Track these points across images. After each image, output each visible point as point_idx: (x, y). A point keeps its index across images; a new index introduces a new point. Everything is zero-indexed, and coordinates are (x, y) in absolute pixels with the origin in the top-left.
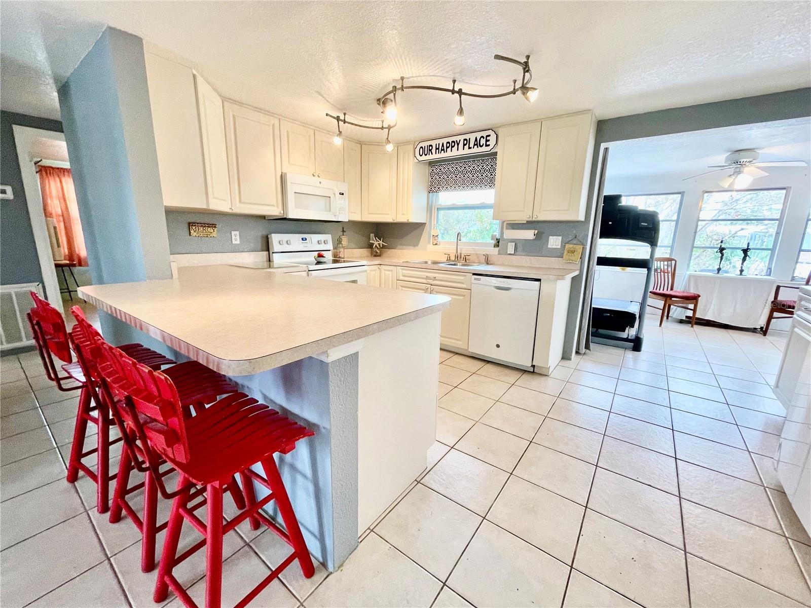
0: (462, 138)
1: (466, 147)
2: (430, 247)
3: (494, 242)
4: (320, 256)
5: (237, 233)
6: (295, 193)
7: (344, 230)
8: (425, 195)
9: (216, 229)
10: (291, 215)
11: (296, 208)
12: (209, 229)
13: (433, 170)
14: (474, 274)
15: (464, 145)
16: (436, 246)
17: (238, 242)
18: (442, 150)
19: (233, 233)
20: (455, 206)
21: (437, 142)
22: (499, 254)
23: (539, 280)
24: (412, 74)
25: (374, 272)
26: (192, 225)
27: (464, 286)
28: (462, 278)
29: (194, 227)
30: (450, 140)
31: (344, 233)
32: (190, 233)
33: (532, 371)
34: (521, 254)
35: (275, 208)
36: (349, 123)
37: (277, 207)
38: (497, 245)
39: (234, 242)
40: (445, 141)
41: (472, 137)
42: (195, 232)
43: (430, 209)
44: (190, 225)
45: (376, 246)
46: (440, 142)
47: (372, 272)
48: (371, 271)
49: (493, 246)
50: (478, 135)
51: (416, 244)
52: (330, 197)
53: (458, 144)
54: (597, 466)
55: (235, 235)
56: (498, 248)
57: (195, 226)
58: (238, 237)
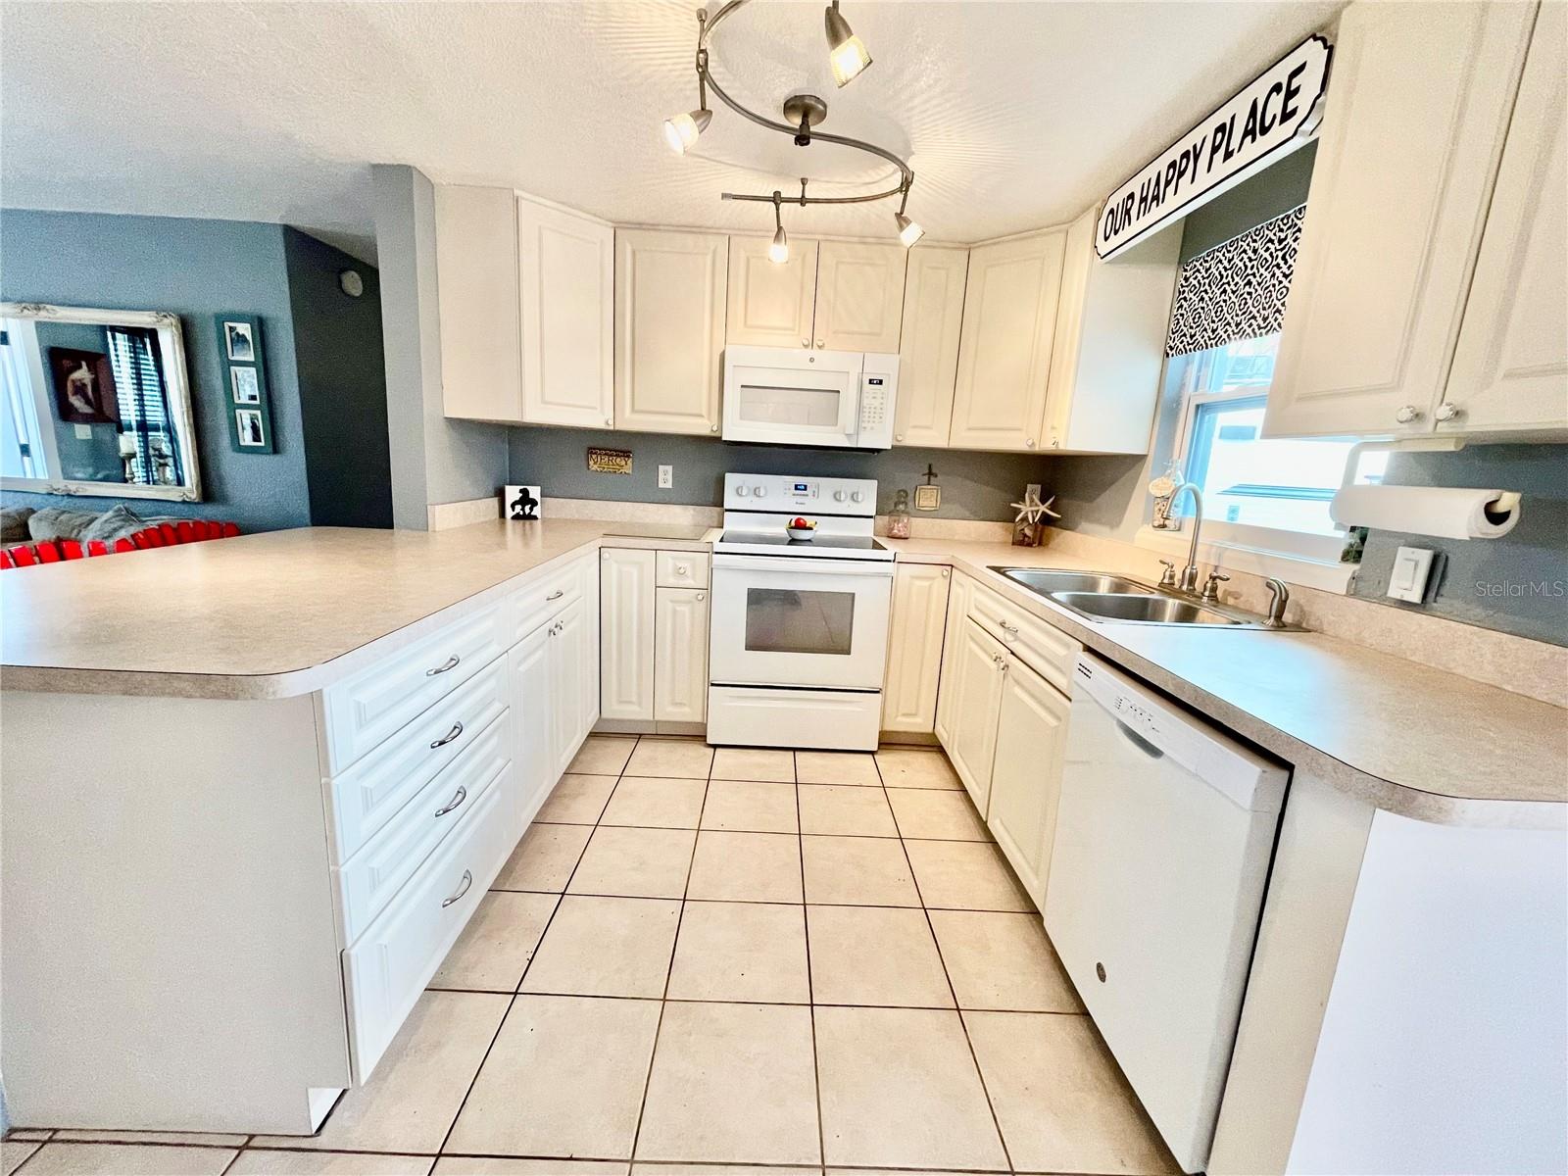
0: (1208, 128)
1: (1221, 154)
2: (1147, 535)
3: (1344, 539)
4: (800, 526)
5: (670, 468)
6: (742, 386)
7: (934, 471)
8: (1154, 363)
9: (631, 460)
10: (728, 436)
11: (741, 418)
12: (619, 459)
13: (1186, 279)
14: (1088, 649)
15: (1215, 149)
16: (1162, 532)
17: (669, 485)
18: (1153, 200)
19: (661, 468)
21: (1143, 178)
23: (1284, 765)
25: (926, 583)
26: (592, 453)
27: (1065, 683)
29: (594, 456)
30: (1175, 154)
31: (932, 478)
32: (589, 465)
35: (705, 421)
36: (816, 201)
37: (709, 419)
38: (1353, 555)
39: (661, 485)
40: (1162, 165)
42: (595, 463)
43: (1167, 410)
44: (591, 451)
45: (1025, 519)
46: (1150, 173)
47: (918, 583)
48: (913, 577)
49: (1340, 555)
50: (1259, 90)
51: (1115, 524)
52: (838, 392)
53: (1196, 158)
55: (665, 473)
56: (1356, 567)
57: (595, 453)
58: (669, 476)
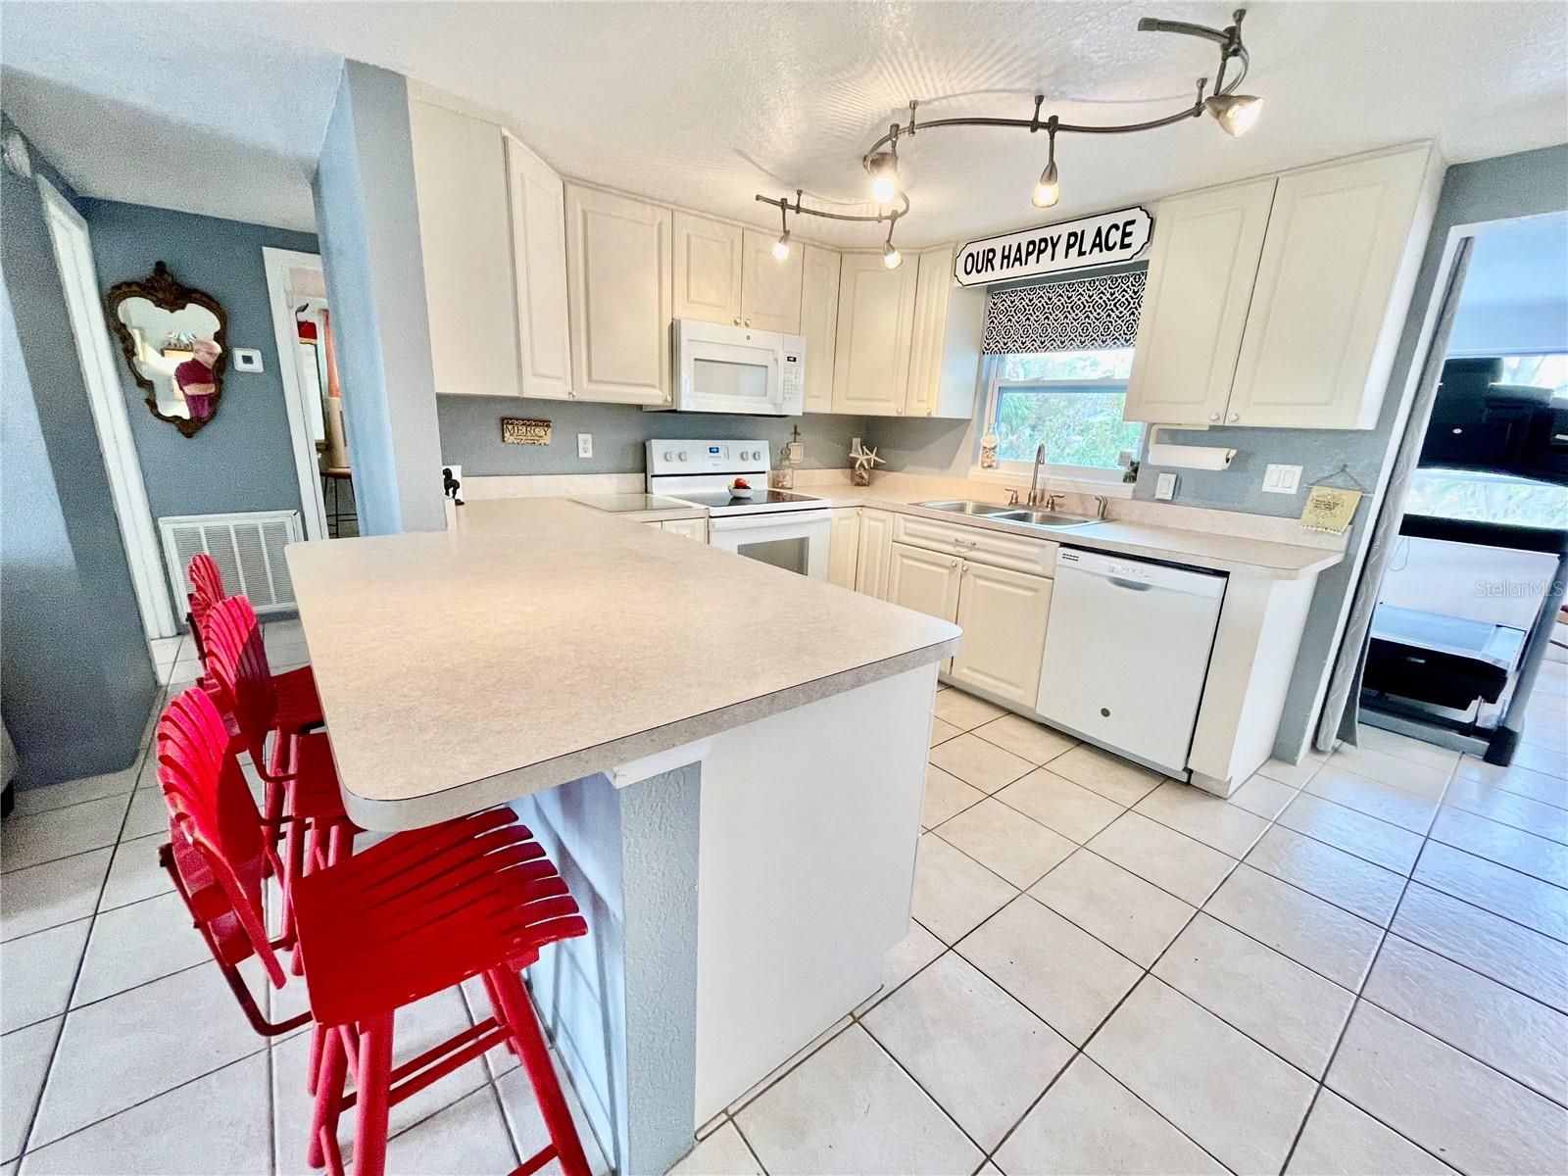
0: (1065, 230)
1: (1074, 251)
2: (976, 471)
3: (1125, 469)
4: (739, 485)
5: (589, 437)
6: (695, 360)
7: (798, 431)
8: (975, 358)
9: (550, 429)
10: (687, 404)
11: (695, 390)
12: (537, 430)
13: (995, 304)
14: (1064, 545)
15: (1069, 246)
16: (989, 470)
17: (589, 454)
18: (1015, 260)
19: (581, 437)
20: (1039, 384)
21: (1006, 241)
22: (1134, 498)
23: (1225, 574)
24: (936, 91)
25: (847, 522)
26: (508, 423)
27: (1038, 569)
28: (1036, 550)
29: (510, 427)
30: (1036, 236)
31: (797, 437)
32: (503, 437)
33: (1185, 781)
34: (1189, 500)
35: (657, 392)
36: (807, 211)
37: (661, 389)
38: (1132, 477)
39: (582, 455)
40: (1024, 239)
41: (1089, 229)
42: (511, 435)
43: (982, 389)
44: (505, 421)
45: (862, 465)
46: (1014, 241)
47: (843, 522)
48: (840, 519)
49: (1122, 478)
50: (1104, 223)
51: (946, 463)
52: (766, 367)
53: (1054, 246)
54: (1322, 1083)
55: (585, 442)
56: (1133, 485)
57: (512, 424)
58: (590, 445)
